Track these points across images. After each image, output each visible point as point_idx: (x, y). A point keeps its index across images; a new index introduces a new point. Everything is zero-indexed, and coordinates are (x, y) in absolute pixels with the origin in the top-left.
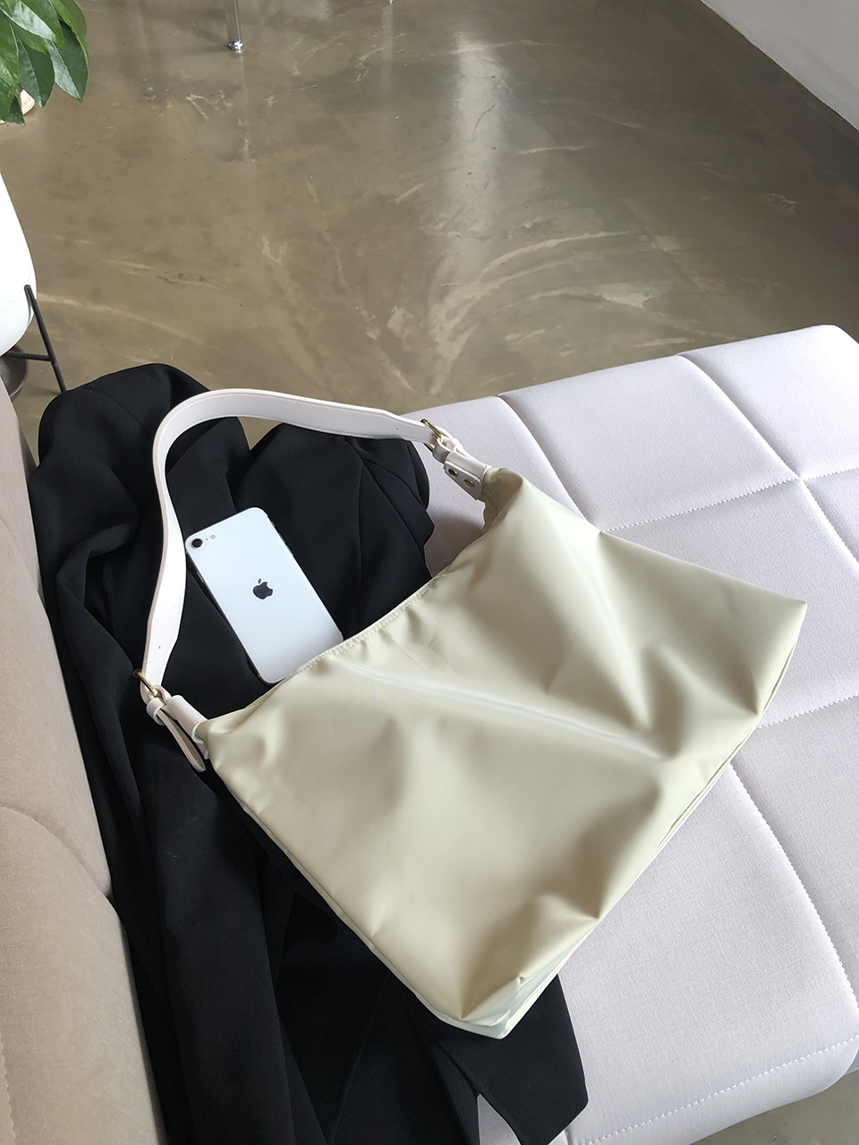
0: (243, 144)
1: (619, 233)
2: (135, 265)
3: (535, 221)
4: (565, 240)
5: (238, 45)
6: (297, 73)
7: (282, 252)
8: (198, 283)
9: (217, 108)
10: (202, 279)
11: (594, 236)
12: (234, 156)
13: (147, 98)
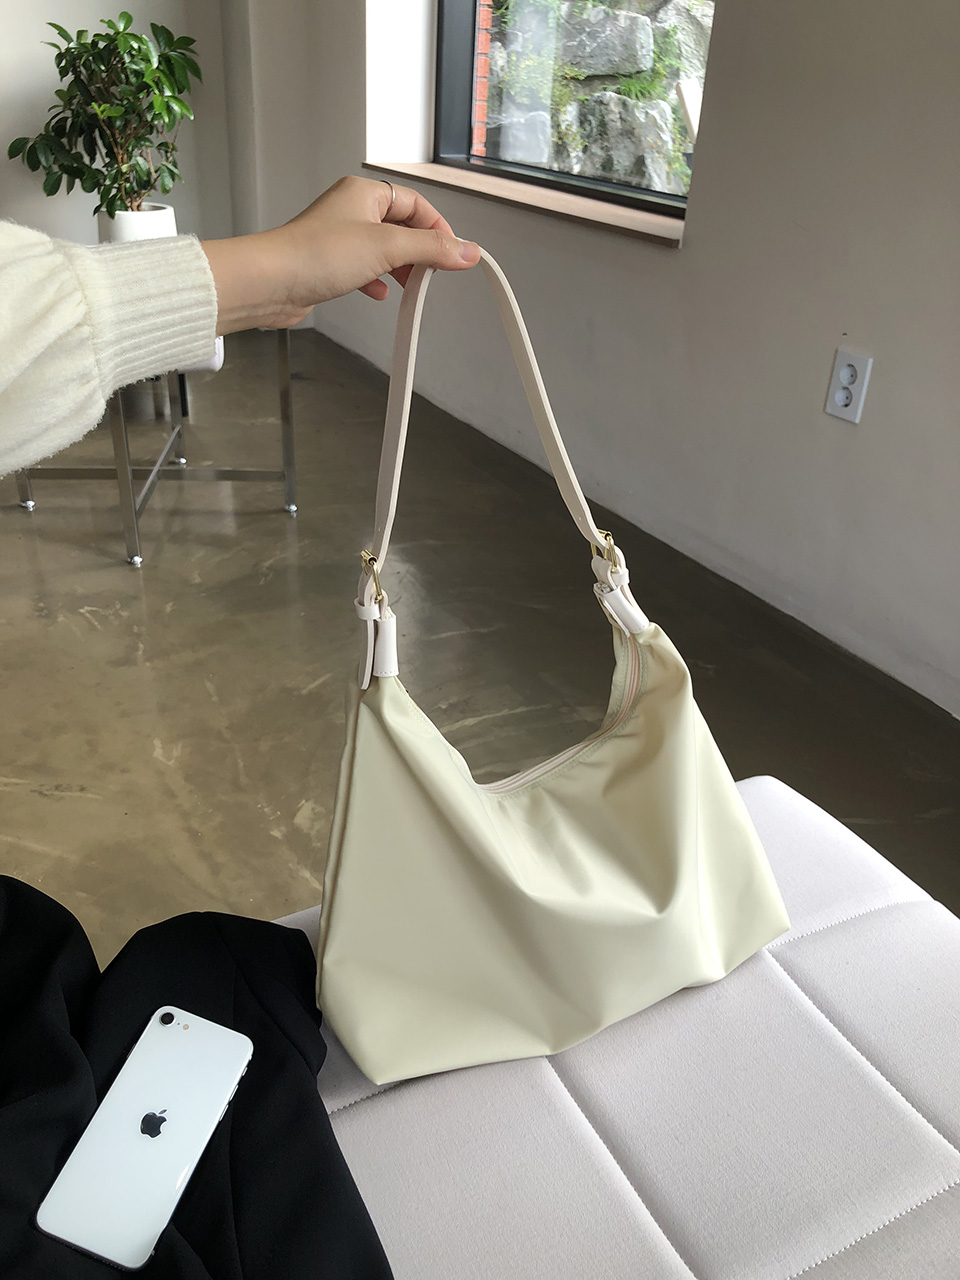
0: (137, 650)
1: (538, 707)
2: (5, 780)
3: (451, 701)
4: (484, 717)
5: (138, 560)
6: (198, 580)
7: (176, 752)
8: (79, 794)
9: (112, 618)
10: (82, 789)
11: (513, 712)
12: (128, 661)
13: (37, 614)
